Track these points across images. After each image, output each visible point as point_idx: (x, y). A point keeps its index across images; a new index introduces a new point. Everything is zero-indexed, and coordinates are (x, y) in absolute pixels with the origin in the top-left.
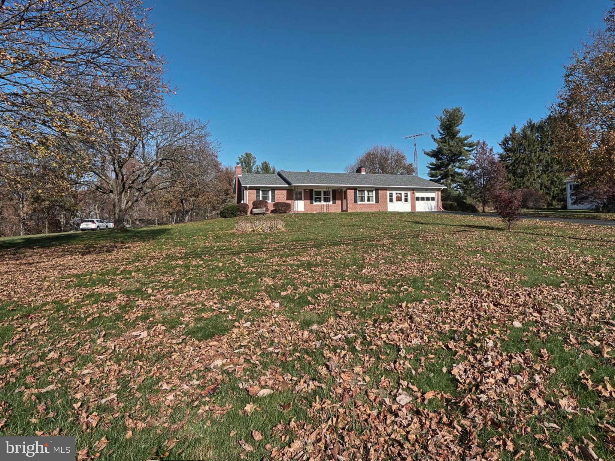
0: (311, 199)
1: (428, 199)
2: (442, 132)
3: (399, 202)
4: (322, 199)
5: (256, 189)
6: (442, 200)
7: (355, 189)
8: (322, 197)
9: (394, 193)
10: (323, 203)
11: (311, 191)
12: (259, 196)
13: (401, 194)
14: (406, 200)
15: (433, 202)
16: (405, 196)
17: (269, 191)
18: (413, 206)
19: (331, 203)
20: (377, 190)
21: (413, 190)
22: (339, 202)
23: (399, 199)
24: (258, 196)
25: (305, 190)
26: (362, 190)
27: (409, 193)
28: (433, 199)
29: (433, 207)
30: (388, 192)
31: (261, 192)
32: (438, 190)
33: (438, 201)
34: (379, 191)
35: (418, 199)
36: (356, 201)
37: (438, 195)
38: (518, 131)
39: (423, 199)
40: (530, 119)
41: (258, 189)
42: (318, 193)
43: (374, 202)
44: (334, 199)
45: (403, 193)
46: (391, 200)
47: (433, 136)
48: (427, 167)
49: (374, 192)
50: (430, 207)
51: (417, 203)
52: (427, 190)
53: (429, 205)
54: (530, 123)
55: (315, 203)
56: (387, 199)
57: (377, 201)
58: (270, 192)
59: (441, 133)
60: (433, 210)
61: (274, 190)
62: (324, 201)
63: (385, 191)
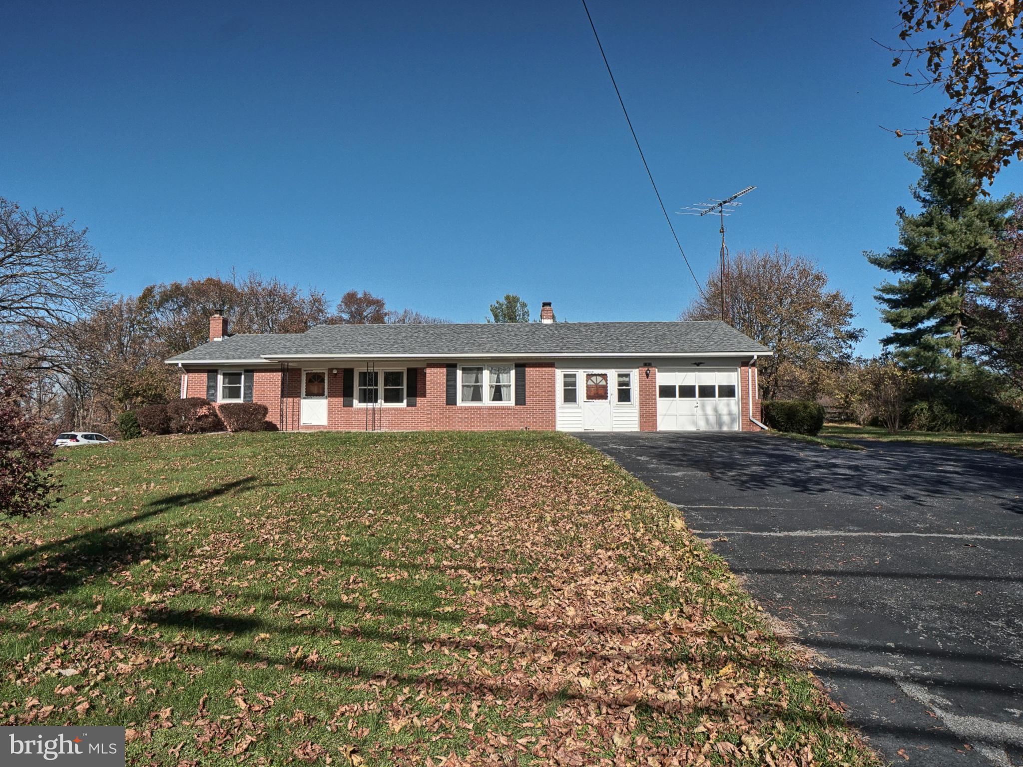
0: (347, 394)
1: (707, 392)
2: (923, 194)
3: (598, 403)
4: (381, 393)
5: (208, 371)
7: (451, 366)
8: (381, 388)
9: (581, 375)
10: (381, 404)
11: (348, 373)
12: (215, 388)
13: (604, 376)
14: (624, 395)
15: (725, 400)
16: (620, 384)
17: (240, 374)
18: (648, 415)
19: (404, 405)
20: (521, 366)
21: (647, 363)
22: (423, 401)
23: (598, 393)
24: (212, 387)
25: (330, 370)
26: (474, 367)
27: (635, 375)
28: (728, 392)
29: (726, 419)
30: (559, 374)
31: (220, 378)
33: (745, 398)
34: (527, 370)
35: (667, 392)
36: (451, 400)
37: (744, 379)
39: (687, 392)
41: (212, 370)
42: (369, 378)
43: (512, 403)
44: (412, 394)
45: (613, 375)
46: (570, 396)
48: (875, 298)
49: (513, 372)
50: (712, 419)
51: (662, 404)
52: (698, 364)
53: (709, 411)
55: (356, 404)
56: (552, 392)
57: (520, 399)
58: (243, 378)
59: (924, 201)
60: (725, 429)
61: (253, 371)
62: (386, 401)
63: (550, 369)
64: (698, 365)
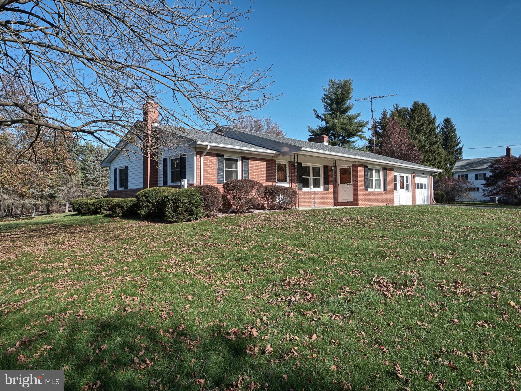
0: (299, 181)
1: (421, 186)
3: (402, 190)
5: (218, 155)
6: (434, 190)
7: (365, 165)
9: (398, 175)
10: (312, 188)
11: (300, 165)
12: (223, 171)
14: (408, 188)
15: (425, 190)
16: (407, 181)
18: (414, 197)
19: (321, 189)
20: (385, 169)
21: (413, 172)
22: (331, 187)
23: (402, 186)
24: (221, 170)
26: (370, 168)
27: (410, 176)
28: (425, 187)
29: (426, 199)
30: (393, 174)
31: (224, 162)
32: (431, 173)
33: (430, 190)
34: (388, 171)
36: (366, 187)
37: (430, 182)
38: (388, 116)
39: (418, 186)
40: (397, 105)
41: (220, 155)
42: (307, 171)
43: (381, 190)
44: (326, 182)
45: (405, 176)
46: (396, 187)
47: (315, 111)
49: (382, 173)
50: (423, 198)
53: (423, 195)
54: (397, 108)
55: (303, 189)
56: (392, 185)
57: (385, 188)
58: (239, 163)
60: (426, 203)
61: (248, 159)
62: (314, 187)
63: (391, 172)
64: (423, 174)
